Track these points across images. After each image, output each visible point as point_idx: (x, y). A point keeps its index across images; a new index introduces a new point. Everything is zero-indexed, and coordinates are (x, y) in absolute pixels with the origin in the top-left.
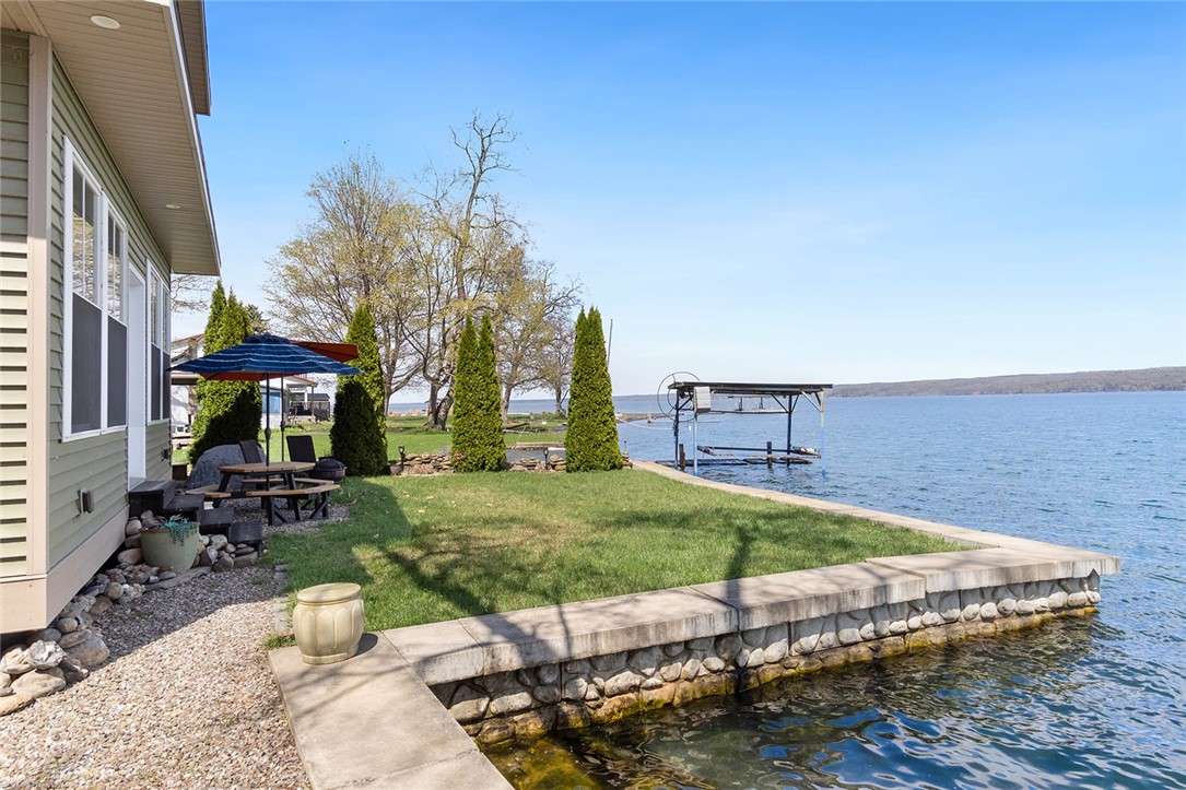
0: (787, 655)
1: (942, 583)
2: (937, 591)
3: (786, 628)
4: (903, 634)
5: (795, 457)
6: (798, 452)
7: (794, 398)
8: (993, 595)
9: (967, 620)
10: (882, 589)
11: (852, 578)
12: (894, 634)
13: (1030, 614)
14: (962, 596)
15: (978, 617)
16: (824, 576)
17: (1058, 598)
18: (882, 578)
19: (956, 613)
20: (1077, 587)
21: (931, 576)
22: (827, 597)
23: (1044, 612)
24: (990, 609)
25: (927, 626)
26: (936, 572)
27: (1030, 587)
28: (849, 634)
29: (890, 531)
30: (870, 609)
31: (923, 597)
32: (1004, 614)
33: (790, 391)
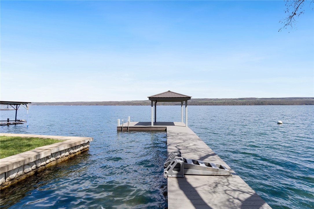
0: (4, 182)
1: (55, 150)
2: (54, 152)
3: (4, 174)
4: (45, 165)
5: (17, 122)
6: (19, 121)
7: (18, 106)
8: (68, 150)
9: (62, 157)
10: (39, 155)
11: (30, 154)
12: (42, 166)
13: (76, 152)
14: (60, 152)
15: (64, 156)
16: (20, 156)
17: (82, 148)
18: (38, 153)
19: (59, 156)
20: (85, 145)
21: (52, 149)
22: (20, 162)
23: (79, 151)
24: (67, 153)
25: (51, 162)
26: (54, 148)
27: (76, 147)
28: (27, 170)
29: (44, 140)
30: (35, 161)
31: (50, 154)
32: (70, 154)
33: (17, 104)
